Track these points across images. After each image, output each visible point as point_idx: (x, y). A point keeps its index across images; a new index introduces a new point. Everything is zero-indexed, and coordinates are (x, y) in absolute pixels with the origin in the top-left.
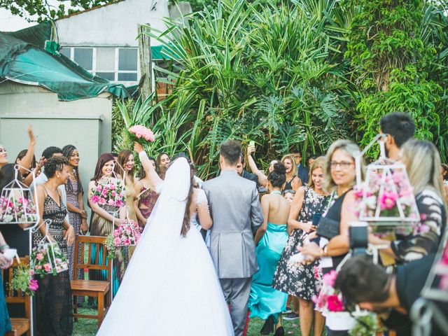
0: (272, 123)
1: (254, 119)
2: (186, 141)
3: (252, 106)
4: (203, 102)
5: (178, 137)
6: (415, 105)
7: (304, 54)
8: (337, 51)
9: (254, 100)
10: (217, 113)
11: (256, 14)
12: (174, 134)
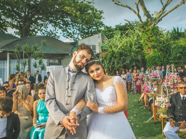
0: (128, 62)
1: (124, 61)
2: (109, 65)
3: (124, 58)
4: (113, 58)
5: (108, 65)
6: (157, 57)
7: (133, 47)
8: (140, 46)
9: (124, 57)
10: (116, 60)
11: (123, 39)
12: (107, 64)
